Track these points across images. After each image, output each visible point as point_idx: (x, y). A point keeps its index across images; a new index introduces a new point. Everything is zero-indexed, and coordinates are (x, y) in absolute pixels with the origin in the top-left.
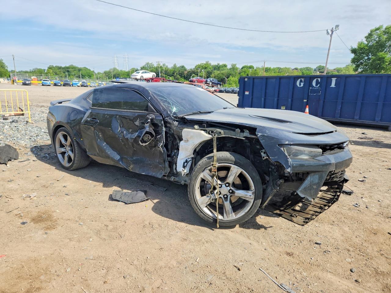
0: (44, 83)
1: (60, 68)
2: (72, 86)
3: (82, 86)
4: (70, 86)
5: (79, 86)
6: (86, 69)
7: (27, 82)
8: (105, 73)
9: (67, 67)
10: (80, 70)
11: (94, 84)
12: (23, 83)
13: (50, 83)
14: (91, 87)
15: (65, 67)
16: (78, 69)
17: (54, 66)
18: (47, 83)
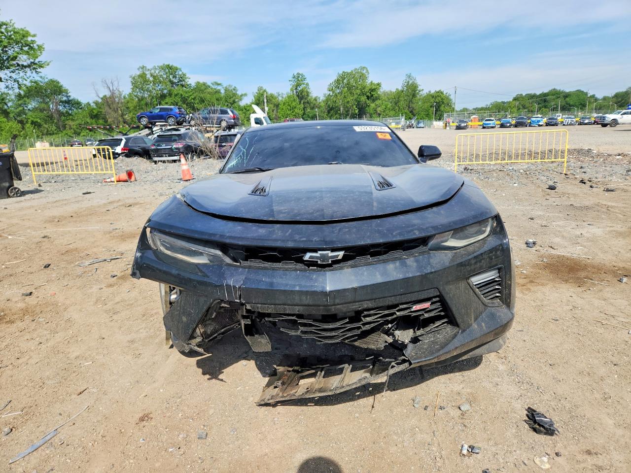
0: (485, 124)
1: (532, 97)
2: (529, 126)
3: (547, 124)
4: (526, 126)
5: (542, 125)
6: (579, 92)
7: (463, 125)
8: (617, 96)
9: (545, 94)
10: (567, 96)
11: (570, 120)
12: (457, 126)
13: (494, 124)
14: (564, 125)
15: (541, 94)
16: (564, 94)
17: (524, 95)
18: (490, 124)
